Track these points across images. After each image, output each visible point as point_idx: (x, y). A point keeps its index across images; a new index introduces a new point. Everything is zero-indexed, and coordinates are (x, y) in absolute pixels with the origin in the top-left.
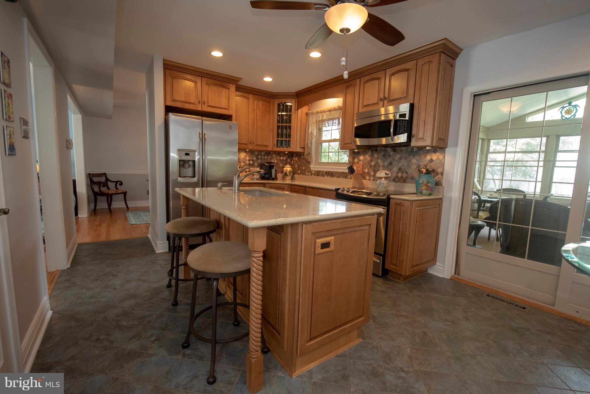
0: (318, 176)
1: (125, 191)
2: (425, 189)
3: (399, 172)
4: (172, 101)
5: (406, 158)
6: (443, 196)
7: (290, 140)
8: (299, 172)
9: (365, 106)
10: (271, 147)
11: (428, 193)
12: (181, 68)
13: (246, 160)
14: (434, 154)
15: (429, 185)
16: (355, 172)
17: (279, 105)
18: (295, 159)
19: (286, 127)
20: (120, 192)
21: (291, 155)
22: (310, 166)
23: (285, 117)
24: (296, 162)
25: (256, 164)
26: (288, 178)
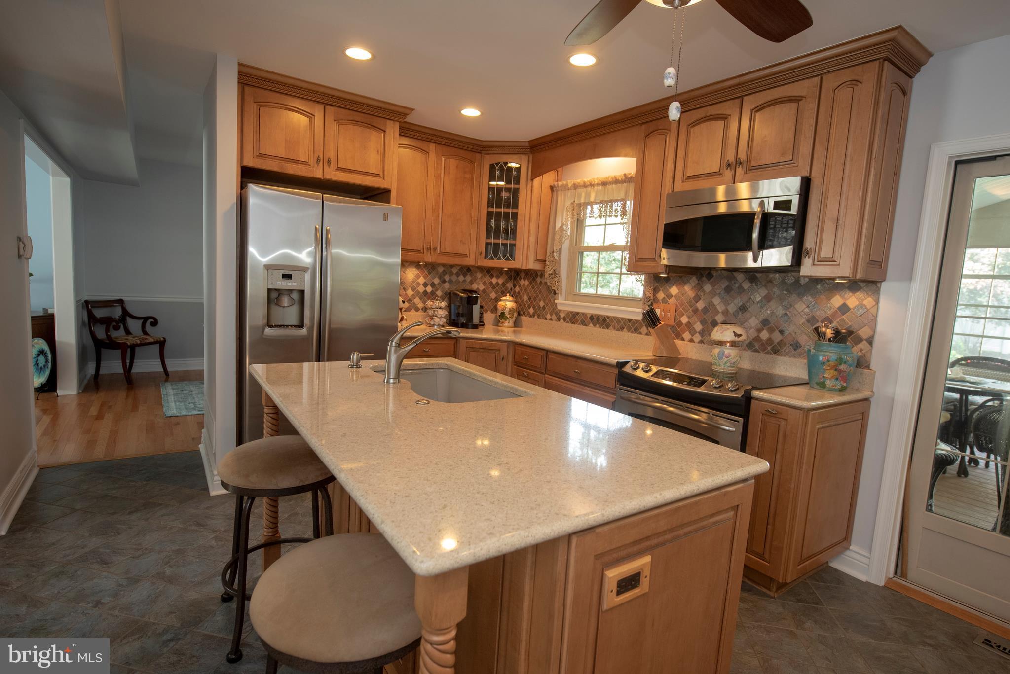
0: (573, 323)
1: (162, 339)
2: (832, 377)
3: (763, 329)
4: (258, 156)
5: (781, 299)
6: (872, 392)
7: (515, 245)
8: (531, 311)
9: (689, 178)
10: (472, 257)
11: (839, 387)
12: (279, 83)
13: (419, 284)
14: (851, 294)
15: (842, 367)
16: (660, 323)
17: (492, 168)
18: (524, 284)
19: (506, 215)
20: (152, 340)
21: (515, 274)
22: (556, 301)
23: (505, 195)
24: (526, 290)
25: (439, 293)
26: (506, 325)
